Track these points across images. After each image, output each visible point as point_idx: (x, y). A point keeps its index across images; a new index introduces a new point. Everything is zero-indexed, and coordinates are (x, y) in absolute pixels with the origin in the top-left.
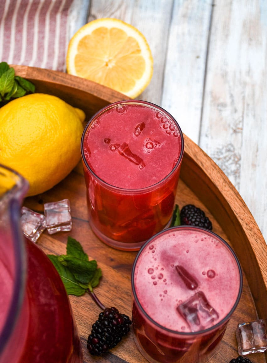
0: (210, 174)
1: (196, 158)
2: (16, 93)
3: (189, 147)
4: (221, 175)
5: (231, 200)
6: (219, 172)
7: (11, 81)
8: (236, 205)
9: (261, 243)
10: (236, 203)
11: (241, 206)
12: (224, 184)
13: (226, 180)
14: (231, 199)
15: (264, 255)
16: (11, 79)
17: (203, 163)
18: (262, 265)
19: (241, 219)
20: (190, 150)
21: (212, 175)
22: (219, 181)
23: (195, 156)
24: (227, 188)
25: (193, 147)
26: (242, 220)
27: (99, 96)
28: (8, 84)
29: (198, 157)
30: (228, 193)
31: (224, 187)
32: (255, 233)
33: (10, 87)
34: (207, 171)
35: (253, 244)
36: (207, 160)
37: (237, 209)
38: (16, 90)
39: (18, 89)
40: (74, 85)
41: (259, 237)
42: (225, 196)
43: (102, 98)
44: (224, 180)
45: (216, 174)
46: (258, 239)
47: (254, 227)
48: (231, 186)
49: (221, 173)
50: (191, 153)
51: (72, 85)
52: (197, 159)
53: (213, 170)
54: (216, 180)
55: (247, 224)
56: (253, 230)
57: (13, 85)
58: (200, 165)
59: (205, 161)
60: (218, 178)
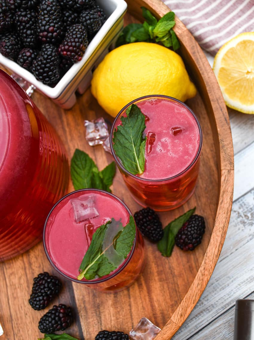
0: (219, 214)
1: (223, 194)
2: (164, 41)
3: (227, 183)
4: (225, 221)
5: (213, 244)
6: (226, 218)
7: (165, 31)
8: (212, 250)
9: (199, 290)
10: (214, 249)
11: (214, 254)
12: (221, 229)
13: (225, 228)
15: (192, 298)
16: (166, 29)
17: (223, 202)
18: (184, 302)
19: (205, 261)
20: (225, 185)
21: (220, 215)
22: (219, 224)
23: (224, 192)
24: (219, 234)
25: (229, 184)
26: (205, 263)
27: (208, 92)
28: (162, 31)
29: (225, 195)
30: (216, 237)
31: (218, 231)
32: (203, 280)
33: (162, 34)
34: (220, 209)
35: (194, 284)
36: (228, 203)
37: (210, 253)
38: (165, 39)
39: (167, 40)
40: (201, 70)
41: (203, 285)
42: (212, 237)
43: (209, 95)
44: (224, 227)
45: (223, 217)
46: (200, 285)
47: (207, 275)
48: (223, 235)
49: (227, 220)
50: (223, 188)
51: (200, 67)
52: (222, 196)
53: (225, 213)
54: (219, 221)
55: (204, 269)
56: (204, 276)
57: (165, 34)
58: (220, 201)
59: (226, 202)
60: (221, 222)
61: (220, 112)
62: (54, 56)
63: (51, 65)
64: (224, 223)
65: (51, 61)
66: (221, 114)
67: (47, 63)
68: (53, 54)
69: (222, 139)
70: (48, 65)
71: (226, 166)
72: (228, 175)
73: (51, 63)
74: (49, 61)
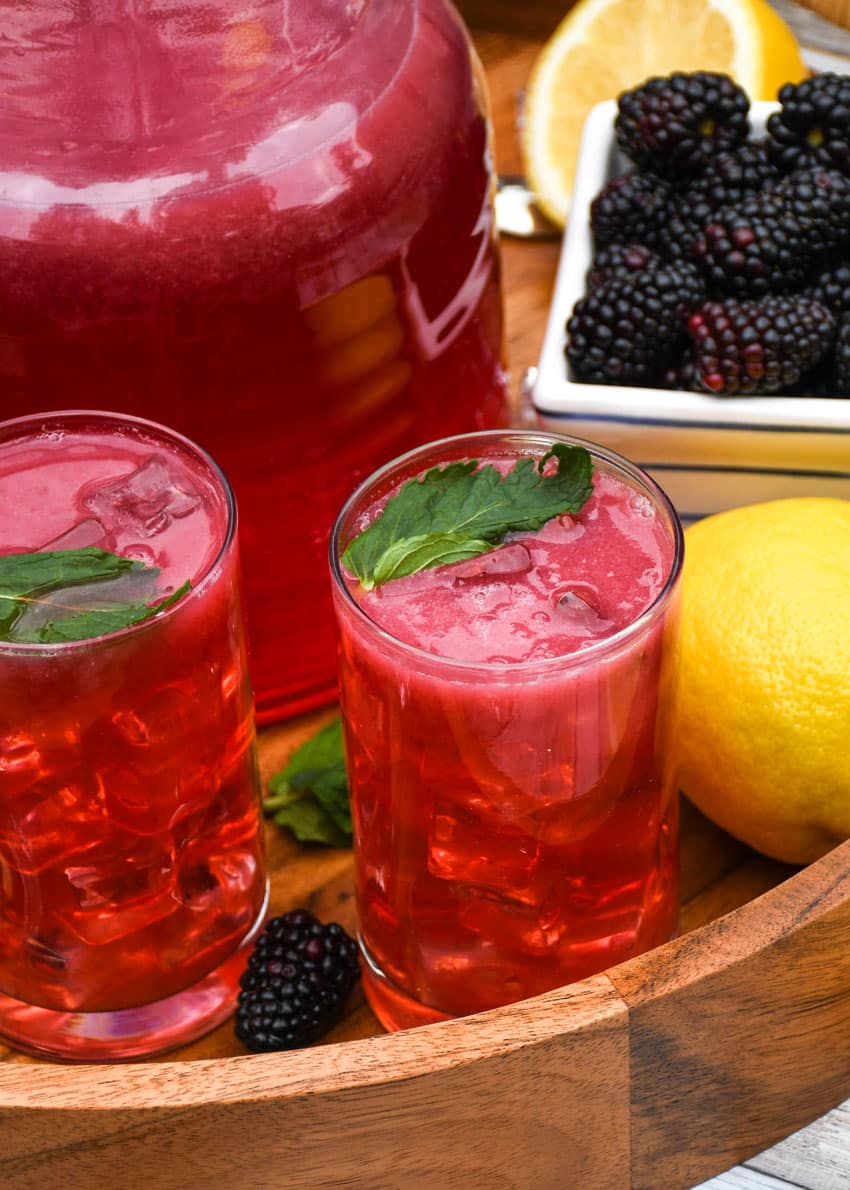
0: (426, 1034)
1: (509, 1014)
3: (562, 1006)
5: (296, 1062)
8: (270, 1069)
9: (93, 1092)
10: (278, 1071)
11: (258, 1080)
12: (367, 1061)
14: (300, 1064)
15: (49, 1086)
17: (480, 1026)
19: (212, 1066)
20: (547, 1005)
22: (384, 1049)
23: (521, 1013)
26: (205, 1069)
29: (508, 1020)
30: (326, 1061)
31: (358, 1056)
32: (137, 1087)
35: (103, 1070)
37: (254, 1066)
41: (118, 1096)
42: (319, 1049)
45: (417, 1049)
46: (111, 1089)
47: (162, 1092)
50: (536, 1004)
52: (503, 1015)
54: (396, 1043)
55: (182, 1075)
56: (154, 1085)
59: (484, 1033)
60: (397, 1051)
61: (833, 878)
62: (666, 305)
63: (629, 316)
64: (399, 1061)
65: (643, 307)
66: (825, 885)
67: (630, 299)
68: (669, 298)
69: (725, 923)
70: (623, 306)
71: (628, 978)
72: (595, 998)
73: (635, 310)
74: (639, 297)
